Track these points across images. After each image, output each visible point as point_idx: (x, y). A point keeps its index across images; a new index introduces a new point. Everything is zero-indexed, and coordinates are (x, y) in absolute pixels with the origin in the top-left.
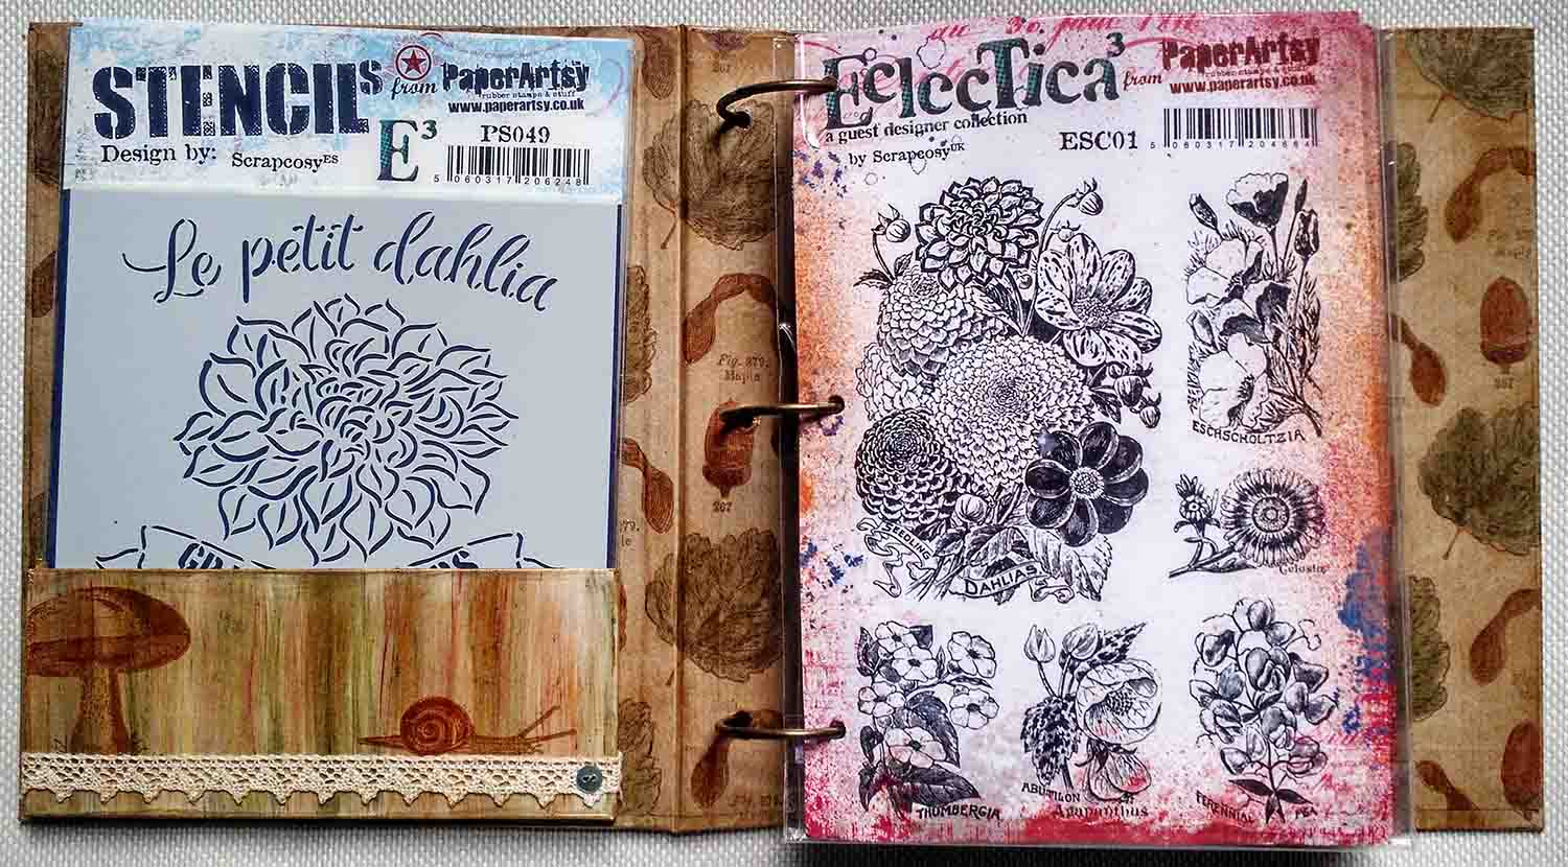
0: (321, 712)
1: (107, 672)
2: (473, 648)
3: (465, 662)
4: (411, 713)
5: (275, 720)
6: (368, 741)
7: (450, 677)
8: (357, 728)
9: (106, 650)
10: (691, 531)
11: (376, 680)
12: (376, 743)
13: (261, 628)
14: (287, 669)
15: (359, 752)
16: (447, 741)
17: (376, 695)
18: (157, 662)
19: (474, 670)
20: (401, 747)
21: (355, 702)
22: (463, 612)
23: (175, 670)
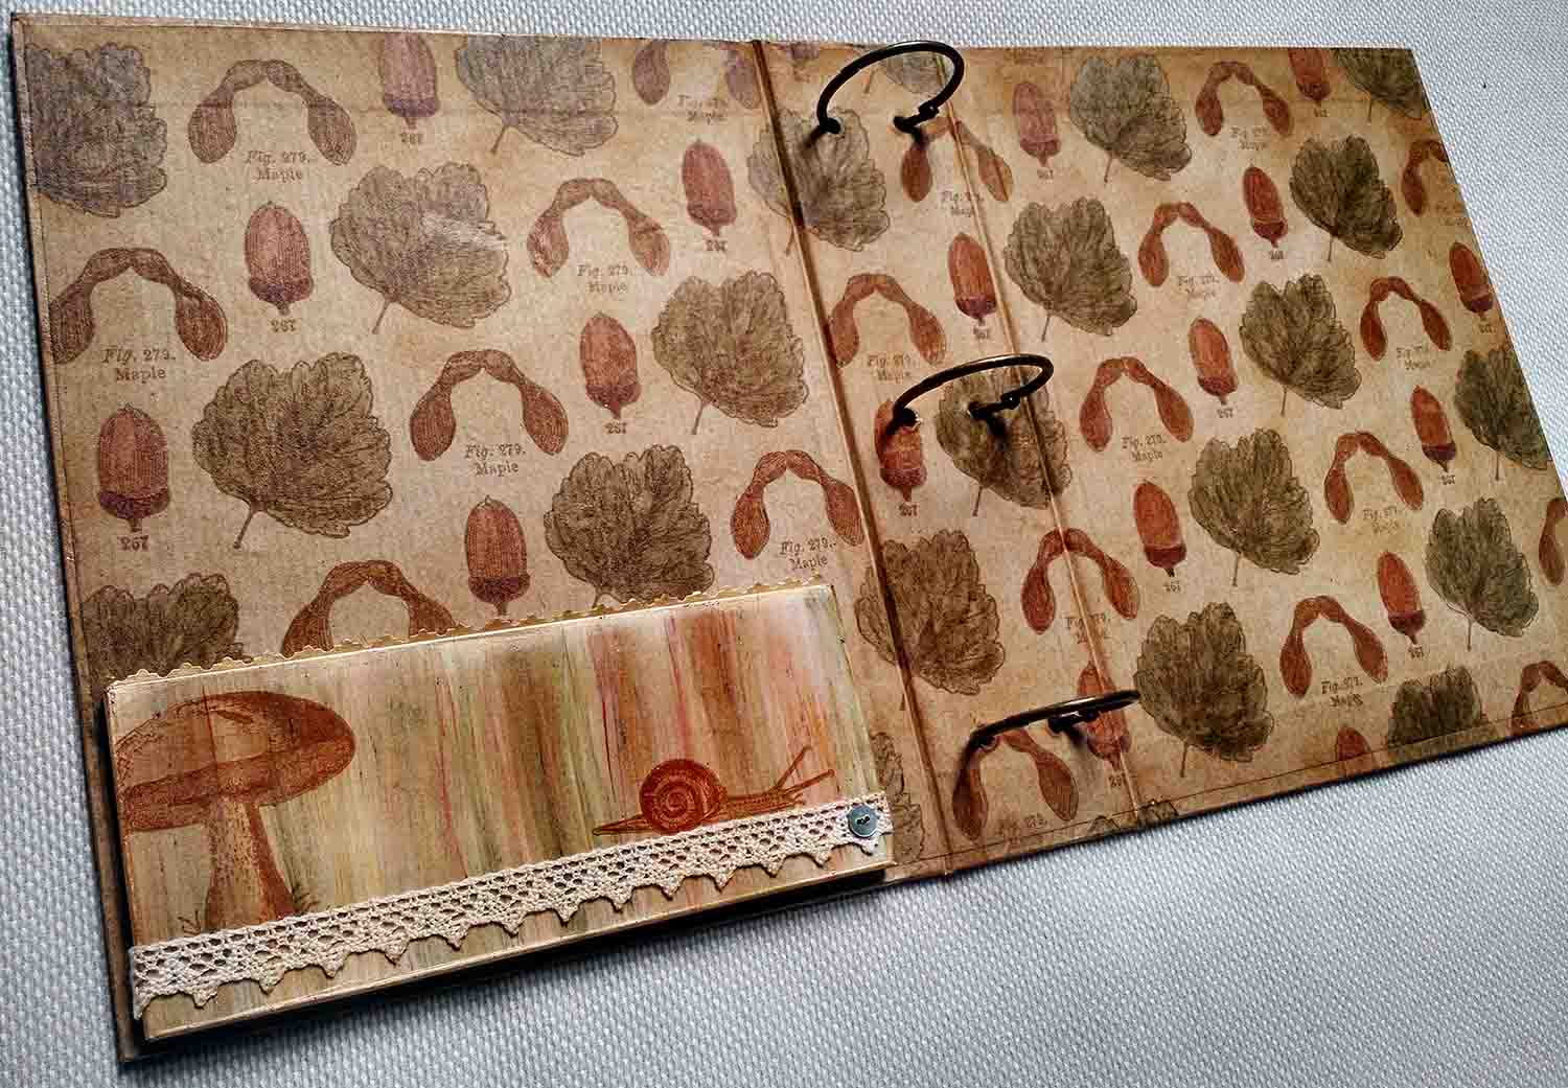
0: (542, 806)
1: (242, 810)
2: (703, 695)
3: (698, 716)
4: (650, 785)
5: (484, 828)
6: (605, 829)
7: (686, 732)
8: (589, 816)
9: (237, 779)
10: (884, 539)
11: (601, 755)
12: (615, 830)
13: (447, 713)
14: (487, 757)
15: (598, 845)
16: (698, 810)
17: (605, 773)
18: (313, 782)
19: (710, 721)
20: (645, 829)
21: (582, 785)
22: (683, 655)
23: (340, 790)
